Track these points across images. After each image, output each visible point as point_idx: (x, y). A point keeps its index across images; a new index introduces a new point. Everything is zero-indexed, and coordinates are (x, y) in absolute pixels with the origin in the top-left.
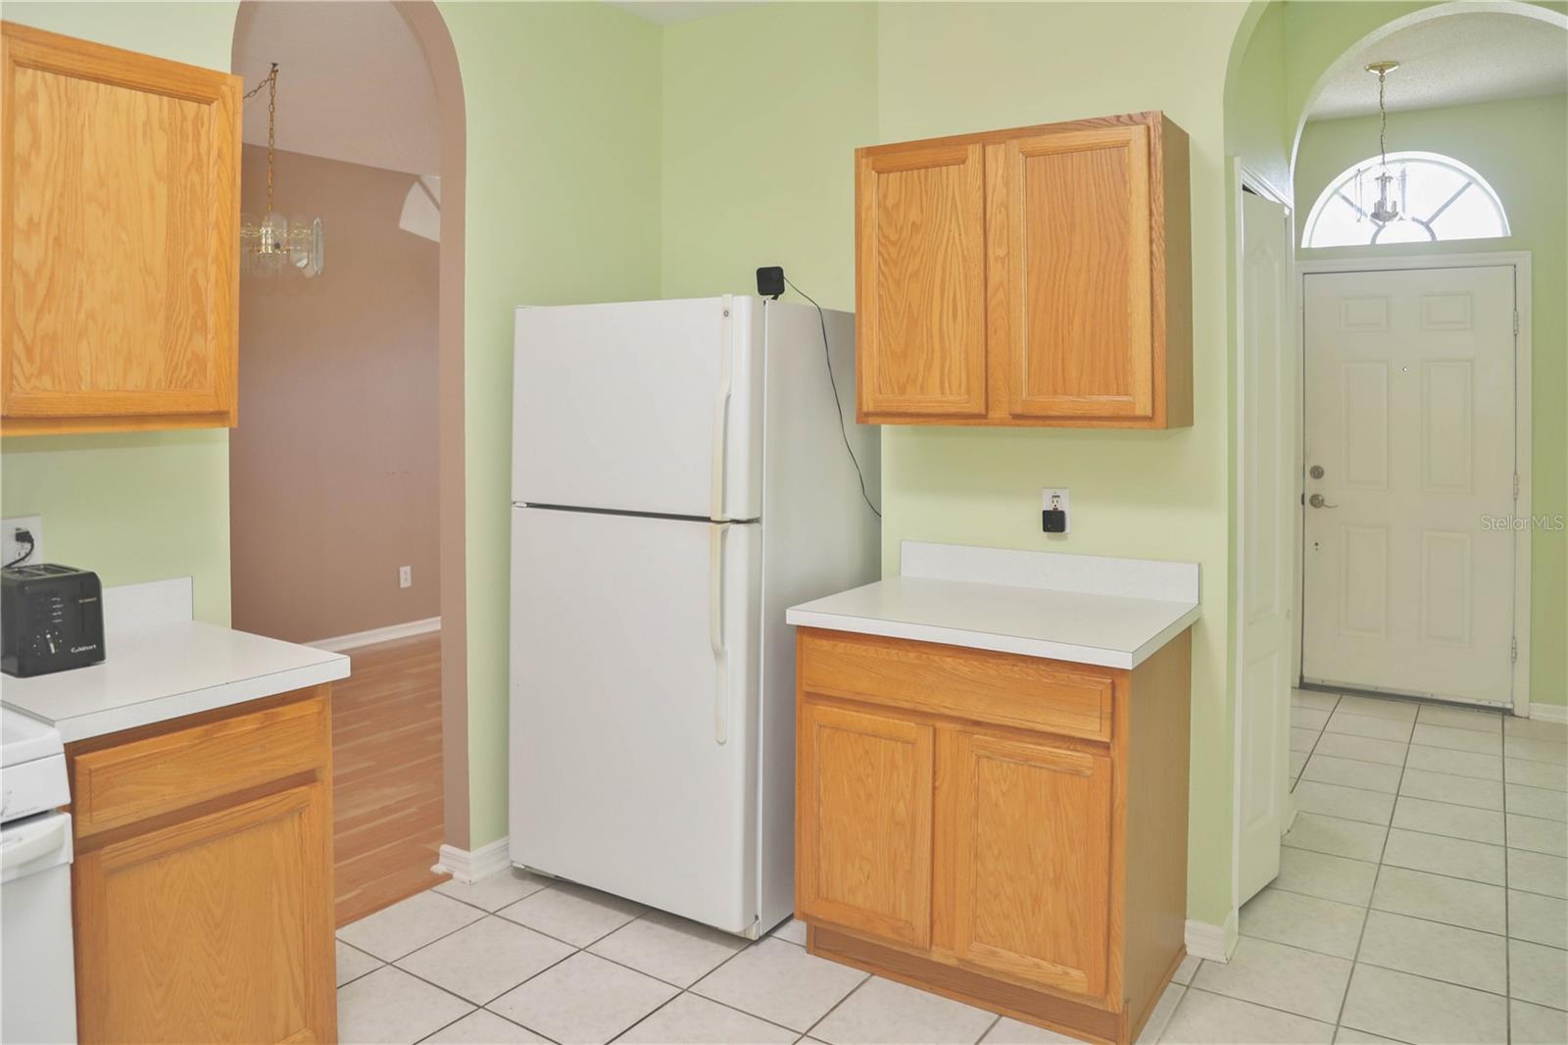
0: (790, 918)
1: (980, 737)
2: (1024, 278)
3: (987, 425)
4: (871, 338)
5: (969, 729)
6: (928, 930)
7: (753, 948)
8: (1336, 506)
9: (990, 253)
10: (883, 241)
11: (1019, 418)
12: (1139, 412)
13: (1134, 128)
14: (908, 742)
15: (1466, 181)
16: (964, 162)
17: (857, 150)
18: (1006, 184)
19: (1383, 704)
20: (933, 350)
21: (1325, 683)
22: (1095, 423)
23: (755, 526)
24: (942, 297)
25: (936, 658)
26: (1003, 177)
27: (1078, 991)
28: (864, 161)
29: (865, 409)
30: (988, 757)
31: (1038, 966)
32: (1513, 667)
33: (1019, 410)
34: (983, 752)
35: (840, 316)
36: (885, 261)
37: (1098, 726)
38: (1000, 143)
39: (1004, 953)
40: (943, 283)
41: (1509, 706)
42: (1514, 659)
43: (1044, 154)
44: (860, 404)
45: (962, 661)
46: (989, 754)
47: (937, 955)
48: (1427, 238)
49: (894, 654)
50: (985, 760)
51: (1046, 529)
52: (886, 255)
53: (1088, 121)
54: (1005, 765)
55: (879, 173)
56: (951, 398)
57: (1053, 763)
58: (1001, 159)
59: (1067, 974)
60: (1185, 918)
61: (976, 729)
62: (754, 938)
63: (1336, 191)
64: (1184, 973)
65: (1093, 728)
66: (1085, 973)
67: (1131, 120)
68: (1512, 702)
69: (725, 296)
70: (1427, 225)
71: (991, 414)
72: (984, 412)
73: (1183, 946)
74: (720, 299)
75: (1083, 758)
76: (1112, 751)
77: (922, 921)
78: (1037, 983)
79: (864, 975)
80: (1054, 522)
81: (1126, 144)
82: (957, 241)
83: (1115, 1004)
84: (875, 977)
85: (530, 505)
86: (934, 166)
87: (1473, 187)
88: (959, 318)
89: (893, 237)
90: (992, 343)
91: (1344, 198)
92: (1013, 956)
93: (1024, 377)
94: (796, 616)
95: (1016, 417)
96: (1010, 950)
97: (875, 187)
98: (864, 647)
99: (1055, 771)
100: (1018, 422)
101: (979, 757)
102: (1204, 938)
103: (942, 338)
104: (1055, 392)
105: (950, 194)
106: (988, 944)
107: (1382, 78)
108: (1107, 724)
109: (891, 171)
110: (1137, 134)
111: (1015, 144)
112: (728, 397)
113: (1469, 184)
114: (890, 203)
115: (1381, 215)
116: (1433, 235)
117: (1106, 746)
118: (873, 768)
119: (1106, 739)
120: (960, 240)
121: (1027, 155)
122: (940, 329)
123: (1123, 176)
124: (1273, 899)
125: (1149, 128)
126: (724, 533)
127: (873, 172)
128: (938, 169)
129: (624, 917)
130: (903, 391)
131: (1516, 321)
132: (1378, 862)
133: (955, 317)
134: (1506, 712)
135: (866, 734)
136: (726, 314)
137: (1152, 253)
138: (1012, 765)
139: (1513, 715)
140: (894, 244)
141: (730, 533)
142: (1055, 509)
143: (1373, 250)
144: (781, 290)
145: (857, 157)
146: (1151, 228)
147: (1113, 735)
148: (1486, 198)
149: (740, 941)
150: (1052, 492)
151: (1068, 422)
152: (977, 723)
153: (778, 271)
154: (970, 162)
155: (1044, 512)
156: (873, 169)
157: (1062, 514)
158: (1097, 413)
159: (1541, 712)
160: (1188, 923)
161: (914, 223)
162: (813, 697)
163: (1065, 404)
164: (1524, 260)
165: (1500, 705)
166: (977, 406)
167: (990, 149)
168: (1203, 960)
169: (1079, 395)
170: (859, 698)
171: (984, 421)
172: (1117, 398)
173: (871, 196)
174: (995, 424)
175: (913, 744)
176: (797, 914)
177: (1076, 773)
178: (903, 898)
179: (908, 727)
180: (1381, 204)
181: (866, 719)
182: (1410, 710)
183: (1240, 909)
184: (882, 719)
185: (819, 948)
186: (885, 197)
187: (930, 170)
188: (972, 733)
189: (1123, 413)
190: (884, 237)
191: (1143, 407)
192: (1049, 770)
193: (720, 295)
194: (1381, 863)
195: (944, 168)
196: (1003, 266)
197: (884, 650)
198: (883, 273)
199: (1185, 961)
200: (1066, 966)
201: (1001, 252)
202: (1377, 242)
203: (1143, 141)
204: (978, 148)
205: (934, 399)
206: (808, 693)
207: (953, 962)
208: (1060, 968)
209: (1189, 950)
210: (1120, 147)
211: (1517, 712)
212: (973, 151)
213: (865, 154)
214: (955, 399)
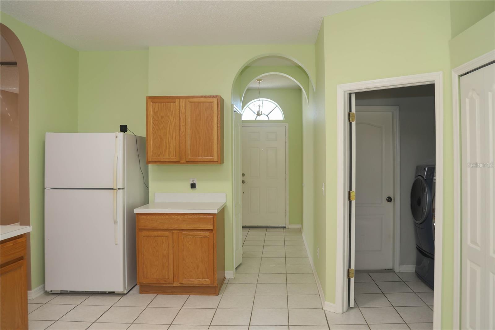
0: (136, 285)
1: (184, 233)
2: (189, 131)
3: (180, 164)
4: (151, 143)
5: (182, 231)
6: (173, 279)
7: (125, 296)
8: (247, 183)
9: (181, 125)
10: (154, 120)
11: (188, 162)
12: (215, 160)
13: (215, 99)
14: (166, 237)
15: (276, 106)
16: (175, 102)
17: (147, 97)
18: (185, 109)
19: (260, 229)
20: (167, 146)
21: (246, 226)
22: (205, 163)
23: (124, 190)
24: (169, 134)
25: (173, 216)
26: (184, 106)
27: (208, 283)
28: (149, 100)
29: (149, 161)
30: (186, 237)
31: (199, 280)
32: (286, 217)
33: (188, 160)
34: (184, 236)
35: (141, 138)
36: (154, 125)
37: (210, 226)
38: (184, 99)
39: (191, 279)
40: (169, 131)
41: (285, 226)
42: (286, 215)
43: (194, 102)
44: (148, 159)
45: (179, 216)
46: (186, 236)
47: (175, 284)
48: (267, 119)
49: (162, 217)
50: (185, 238)
51: (191, 188)
52: (154, 123)
53: (204, 96)
54: (190, 238)
55: (153, 103)
56: (171, 158)
57: (201, 235)
58: (184, 103)
59: (205, 280)
60: (225, 271)
61: (183, 231)
62: (125, 293)
63: (248, 106)
64: (226, 281)
65: (209, 227)
66: (209, 279)
67: (214, 97)
68: (286, 225)
69: (116, 133)
70: (267, 116)
71: (181, 161)
72: (179, 161)
73: (225, 277)
74: (114, 133)
75: (207, 234)
76: (213, 232)
77: (171, 276)
78: (198, 284)
79: (156, 295)
80: (193, 186)
81: (213, 102)
82: (173, 121)
83: (215, 285)
84: (158, 295)
85: (52, 189)
86: (167, 103)
87: (277, 107)
88: (173, 138)
89: (156, 119)
90: (181, 145)
91: (249, 108)
92: (193, 280)
93: (189, 153)
94: (136, 211)
95: (187, 162)
96: (192, 278)
97: (152, 107)
98: (155, 216)
99: (201, 237)
100: (188, 163)
101: (184, 237)
102: (229, 274)
103: (169, 143)
104: (196, 156)
105: (171, 109)
106: (187, 278)
107: (259, 83)
108: (212, 226)
109: (156, 103)
110: (215, 100)
111: (187, 100)
112: (118, 158)
113: (276, 107)
114: (156, 111)
115: (258, 114)
116: (269, 118)
117: (212, 230)
118: (158, 244)
119: (212, 229)
120: (174, 121)
121: (190, 102)
122: (169, 142)
123: (212, 109)
124: (241, 267)
125: (217, 99)
126: (117, 191)
127: (151, 103)
128: (168, 104)
129: (85, 297)
130: (159, 156)
131: (285, 139)
132: (261, 257)
133: (172, 139)
134: (285, 227)
135: (156, 236)
136: (117, 137)
137: (218, 126)
138: (192, 238)
139: (286, 228)
140: (157, 121)
141: (118, 192)
142: (193, 183)
143: (256, 121)
144: (127, 131)
145: (147, 99)
146: (218, 121)
147: (213, 228)
148: (279, 110)
149: (122, 295)
150: (192, 179)
151: (199, 163)
152: (183, 230)
153: (126, 126)
154: (176, 103)
155: (191, 184)
156: (152, 102)
157: (195, 184)
158: (206, 161)
159: (291, 227)
160: (226, 272)
161: (162, 116)
162: (141, 230)
163: (199, 158)
164: (287, 125)
165: (283, 226)
166: (178, 160)
167: (181, 100)
168: (229, 279)
169: (202, 157)
170: (154, 228)
171: (179, 163)
172: (210, 157)
173: (151, 109)
174: (182, 164)
175: (168, 237)
176: (138, 283)
177: (206, 237)
178: (166, 273)
179: (166, 233)
180: (258, 112)
181: (155, 233)
182: (265, 229)
183: (236, 268)
184: (159, 232)
185: (143, 292)
186: (154, 109)
187: (166, 104)
188: (182, 232)
189: (212, 161)
190: (154, 119)
191: (216, 159)
192: (200, 237)
193: (115, 132)
194: (262, 258)
195: (170, 104)
196: (184, 127)
197: (160, 216)
198: (154, 128)
199: (226, 280)
200: (205, 279)
201: (184, 124)
202: (257, 119)
203: (216, 102)
204: (179, 99)
205: (167, 158)
206: (140, 229)
207: (179, 285)
208: (204, 280)
209: (226, 278)
210: (212, 103)
211: (286, 227)
212: (177, 100)
213: (149, 98)
214: (172, 158)
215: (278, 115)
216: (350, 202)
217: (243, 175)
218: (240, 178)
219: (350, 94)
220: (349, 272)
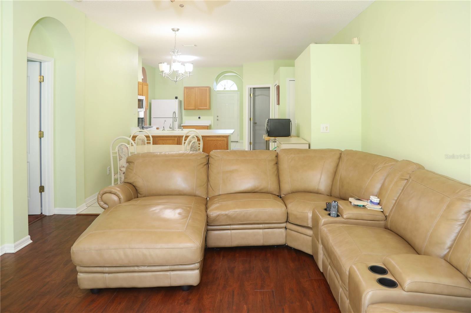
4: (185, 103)
8: (220, 120)
10: (186, 95)
11: (198, 109)
24: (192, 100)
26: (197, 90)
29: (185, 109)
40: (192, 98)
42: (238, 136)
43: (201, 89)
63: (220, 84)
67: (208, 87)
80: (199, 118)
82: (193, 95)
85: (153, 118)
87: (234, 84)
90: (196, 103)
93: (199, 106)
103: (192, 103)
104: (201, 107)
105: (193, 91)
109: (187, 89)
123: (207, 91)
130: (188, 107)
134: (237, 142)
136: (174, 101)
137: (209, 97)
143: (224, 91)
144: (177, 99)
146: (209, 95)
148: (236, 86)
150: (199, 116)
151: (202, 109)
153: (177, 97)
158: (204, 109)
161: (189, 93)
164: (239, 93)
166: (195, 108)
169: (203, 107)
172: (206, 107)
173: (185, 91)
174: (196, 110)
186: (187, 91)
191: (208, 108)
193: (173, 99)
195: (192, 89)
198: (186, 97)
201: (197, 96)
205: (191, 108)
210: (207, 89)
211: (239, 141)
212: (195, 88)
213: (185, 87)
214: (193, 108)
215: (235, 88)
216: (251, 121)
217: (218, 117)
218: (216, 118)
219: (251, 88)
220: (250, 143)
